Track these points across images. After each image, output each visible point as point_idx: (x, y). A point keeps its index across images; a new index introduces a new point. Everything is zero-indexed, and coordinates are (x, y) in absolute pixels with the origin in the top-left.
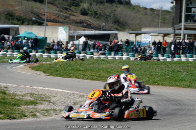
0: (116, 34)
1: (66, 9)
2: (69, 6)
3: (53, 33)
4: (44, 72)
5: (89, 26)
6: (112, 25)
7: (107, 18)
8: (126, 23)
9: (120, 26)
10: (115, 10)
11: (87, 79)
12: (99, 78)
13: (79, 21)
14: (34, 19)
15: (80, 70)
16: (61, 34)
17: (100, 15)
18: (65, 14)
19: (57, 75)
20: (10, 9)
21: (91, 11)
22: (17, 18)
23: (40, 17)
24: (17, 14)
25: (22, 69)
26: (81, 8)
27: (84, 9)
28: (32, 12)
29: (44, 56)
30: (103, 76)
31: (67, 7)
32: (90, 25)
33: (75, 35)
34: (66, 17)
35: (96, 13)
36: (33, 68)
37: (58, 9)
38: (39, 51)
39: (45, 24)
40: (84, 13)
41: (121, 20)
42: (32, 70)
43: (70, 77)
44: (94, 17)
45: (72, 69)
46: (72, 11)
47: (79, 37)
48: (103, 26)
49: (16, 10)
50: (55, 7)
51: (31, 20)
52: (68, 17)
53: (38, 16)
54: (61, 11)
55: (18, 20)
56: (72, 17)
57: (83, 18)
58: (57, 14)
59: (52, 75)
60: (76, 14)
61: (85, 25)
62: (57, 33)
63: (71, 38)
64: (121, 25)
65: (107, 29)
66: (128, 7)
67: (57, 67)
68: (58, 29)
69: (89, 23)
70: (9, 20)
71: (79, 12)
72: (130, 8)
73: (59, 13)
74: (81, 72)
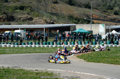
1: (105, 12)
2: (106, 9)
3: (96, 28)
12: (116, 63)
13: (113, 19)
14: (85, 18)
15: (105, 58)
18: (104, 15)
20: (71, 13)
22: (75, 19)
23: (89, 17)
24: (75, 16)
25: (72, 58)
26: (114, 10)
27: (116, 11)
28: (84, 15)
31: (106, 10)
33: (110, 28)
34: (105, 17)
37: (100, 12)
40: (116, 13)
42: (77, 59)
46: (109, 13)
49: (75, 14)
50: (98, 11)
52: (106, 17)
54: (102, 13)
55: (76, 19)
56: (109, 17)
57: (115, 16)
60: (111, 14)
61: (117, 21)
62: (99, 28)
69: (119, 19)
70: (71, 20)
71: (113, 13)
73: (100, 14)
74: (106, 59)
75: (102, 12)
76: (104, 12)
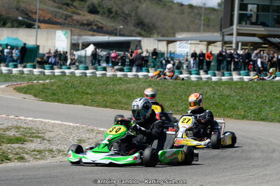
0: (140, 41)
1: (67, 5)
3: (47, 39)
4: (35, 96)
5: (100, 30)
6: (133, 28)
7: (126, 18)
8: (153, 25)
9: (145, 30)
10: (138, 7)
11: (98, 106)
12: (114, 105)
13: (85, 22)
14: (20, 18)
15: (88, 93)
16: (59, 41)
17: (116, 13)
18: (65, 12)
19: (54, 101)
21: (103, 8)
23: (29, 16)
25: (3, 90)
26: (88, 3)
27: (93, 5)
28: (18, 9)
29: (35, 73)
30: (120, 102)
31: (69, 2)
32: (102, 28)
33: (81, 42)
34: (67, 17)
35: (110, 11)
36: (19, 90)
37: (56, 5)
38: (29, 64)
39: (36, 26)
40: (93, 11)
41: (147, 21)
42: (17, 93)
43: (72, 103)
44: (108, 16)
45: (76, 92)
46: (75, 7)
47: (86, 45)
48: (120, 29)
50: (51, 2)
51: (17, 20)
52: (71, 16)
53: (27, 14)
54: (60, 8)
56: (75, 17)
57: (91, 17)
58: (53, 12)
59: (48, 101)
60: (80, 12)
61: (95, 28)
62: (54, 39)
63: (75, 46)
64: (146, 28)
65: (127, 33)
66: (157, 3)
67: (54, 88)
68: (55, 34)
69: (100, 25)
71: (86, 9)
72: (159, 4)
73: (57, 10)
74: (89, 96)
75: (60, 5)
76: (65, 6)
